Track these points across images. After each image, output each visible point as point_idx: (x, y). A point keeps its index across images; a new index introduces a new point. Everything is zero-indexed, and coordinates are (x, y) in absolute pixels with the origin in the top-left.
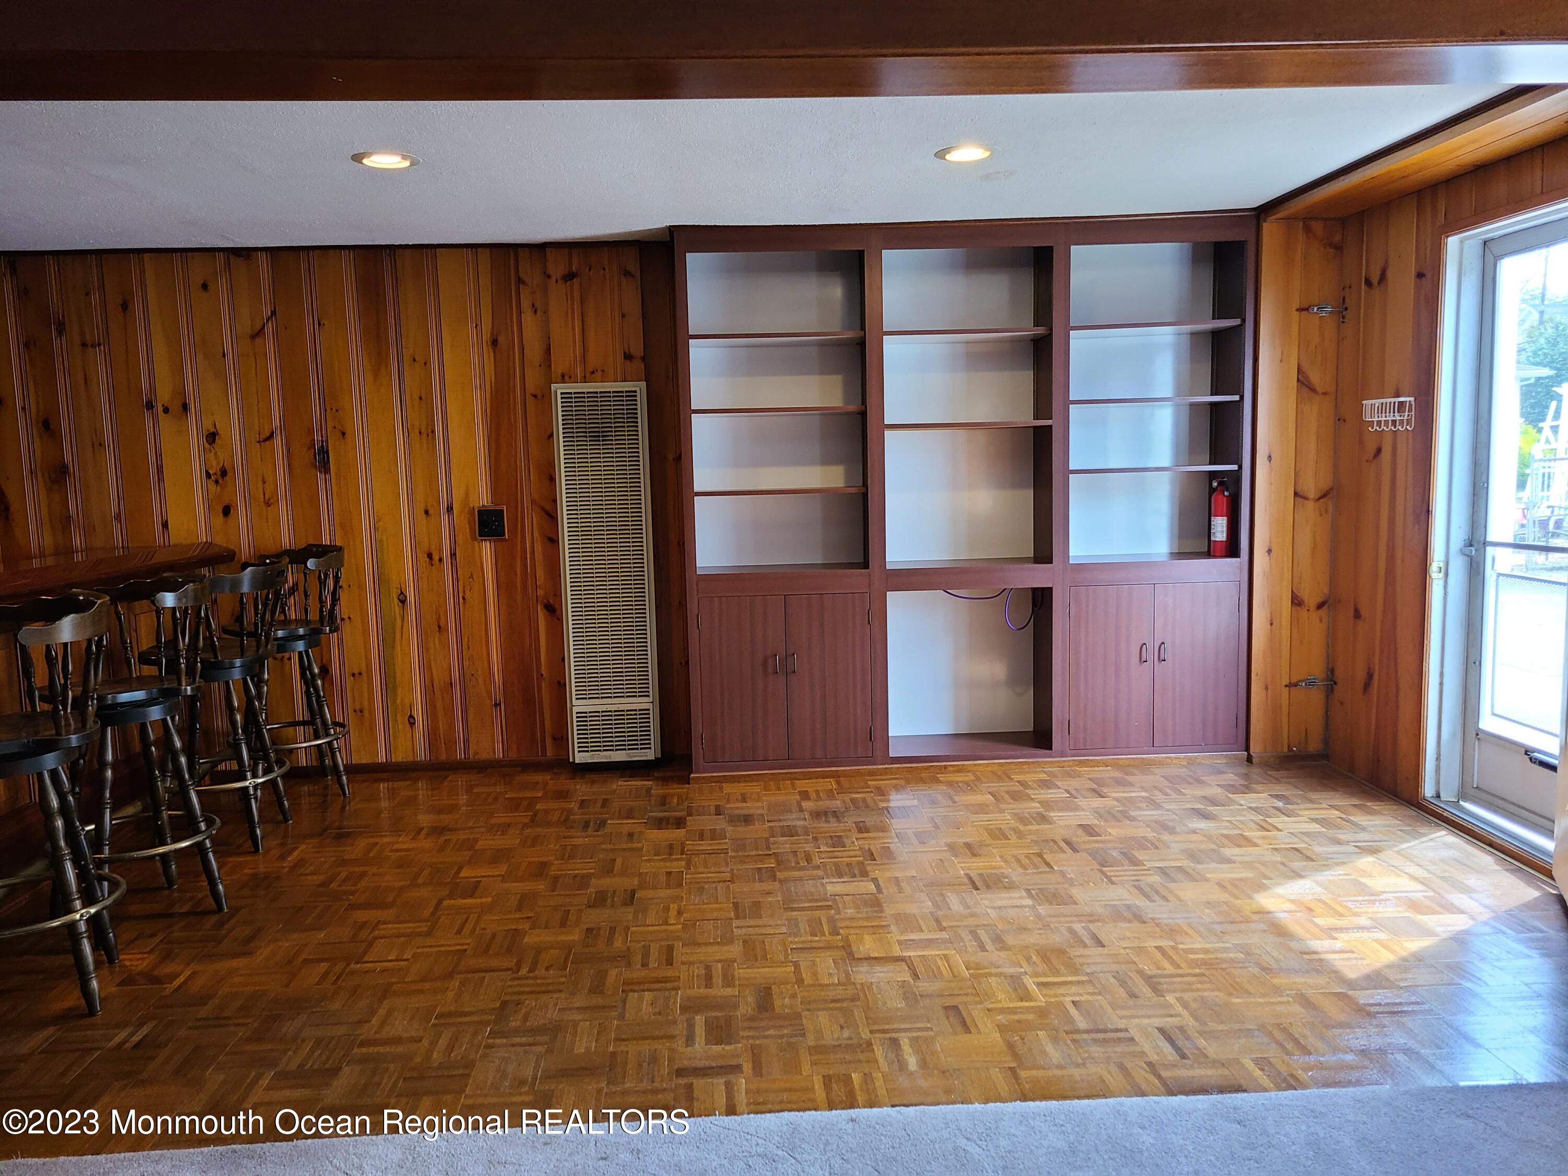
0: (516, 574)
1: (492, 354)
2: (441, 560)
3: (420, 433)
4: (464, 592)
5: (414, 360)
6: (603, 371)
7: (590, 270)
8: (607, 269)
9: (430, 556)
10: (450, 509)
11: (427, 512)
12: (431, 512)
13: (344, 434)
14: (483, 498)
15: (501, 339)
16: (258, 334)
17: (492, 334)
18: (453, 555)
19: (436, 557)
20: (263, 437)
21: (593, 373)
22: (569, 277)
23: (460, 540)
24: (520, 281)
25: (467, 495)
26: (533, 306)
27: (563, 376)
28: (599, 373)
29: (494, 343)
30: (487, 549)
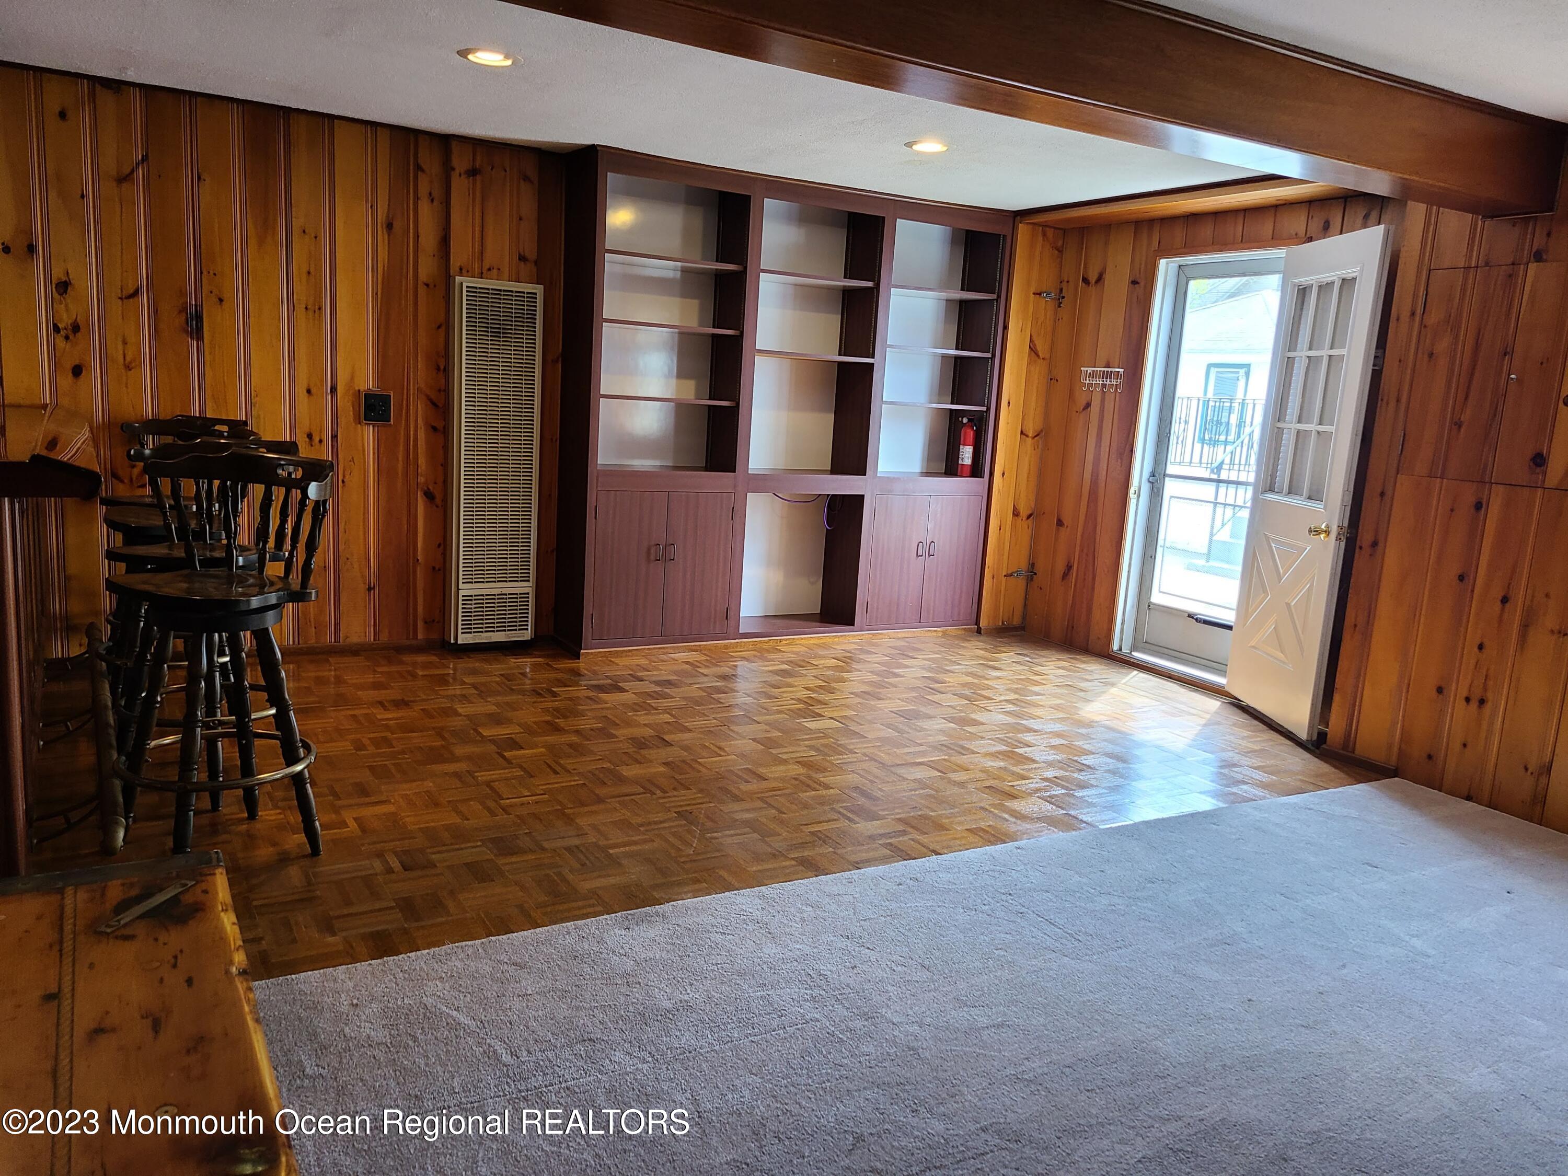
0: (398, 459)
1: (386, 237)
2: (321, 441)
3: (306, 308)
4: (344, 476)
5: (304, 232)
6: (499, 269)
7: (492, 169)
8: (508, 170)
9: (310, 436)
10: (334, 390)
11: (309, 391)
12: (313, 391)
13: (221, 300)
14: (368, 381)
15: (397, 225)
16: (124, 179)
17: (388, 216)
18: (335, 437)
19: (316, 439)
20: (125, 293)
21: (489, 269)
22: (473, 172)
23: (343, 421)
24: (419, 168)
25: (352, 378)
26: (430, 194)
27: (461, 269)
28: (495, 271)
29: (389, 226)
30: (369, 434)
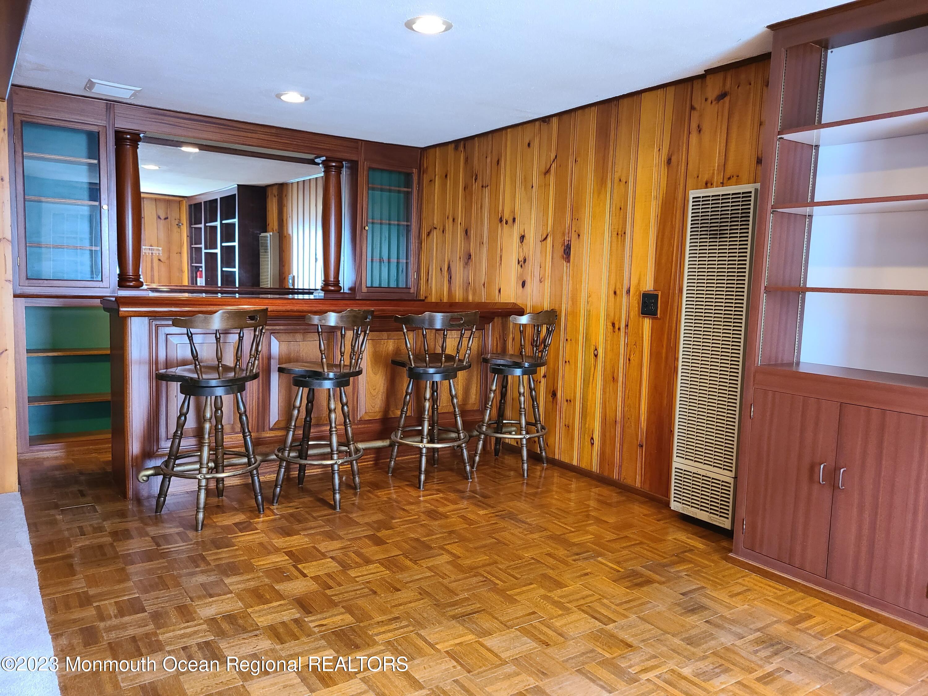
0: (663, 346)
1: (666, 170)
2: (619, 329)
3: (617, 234)
4: (630, 355)
5: (620, 180)
6: (738, 176)
7: (738, 87)
8: (752, 83)
9: (613, 325)
10: (628, 292)
11: (615, 293)
12: (618, 292)
13: (579, 235)
14: (648, 286)
15: (674, 159)
16: (547, 172)
17: (668, 154)
18: (627, 326)
19: (617, 327)
20: (543, 238)
21: (729, 178)
22: (722, 96)
23: (632, 314)
24: (692, 108)
25: (639, 283)
26: (699, 127)
27: (706, 184)
28: (735, 178)
29: (669, 161)
30: (647, 323)
